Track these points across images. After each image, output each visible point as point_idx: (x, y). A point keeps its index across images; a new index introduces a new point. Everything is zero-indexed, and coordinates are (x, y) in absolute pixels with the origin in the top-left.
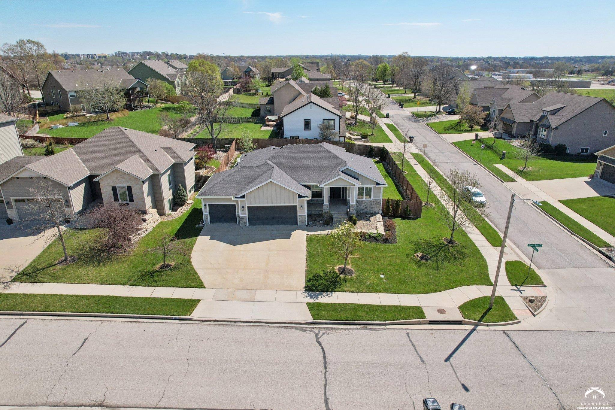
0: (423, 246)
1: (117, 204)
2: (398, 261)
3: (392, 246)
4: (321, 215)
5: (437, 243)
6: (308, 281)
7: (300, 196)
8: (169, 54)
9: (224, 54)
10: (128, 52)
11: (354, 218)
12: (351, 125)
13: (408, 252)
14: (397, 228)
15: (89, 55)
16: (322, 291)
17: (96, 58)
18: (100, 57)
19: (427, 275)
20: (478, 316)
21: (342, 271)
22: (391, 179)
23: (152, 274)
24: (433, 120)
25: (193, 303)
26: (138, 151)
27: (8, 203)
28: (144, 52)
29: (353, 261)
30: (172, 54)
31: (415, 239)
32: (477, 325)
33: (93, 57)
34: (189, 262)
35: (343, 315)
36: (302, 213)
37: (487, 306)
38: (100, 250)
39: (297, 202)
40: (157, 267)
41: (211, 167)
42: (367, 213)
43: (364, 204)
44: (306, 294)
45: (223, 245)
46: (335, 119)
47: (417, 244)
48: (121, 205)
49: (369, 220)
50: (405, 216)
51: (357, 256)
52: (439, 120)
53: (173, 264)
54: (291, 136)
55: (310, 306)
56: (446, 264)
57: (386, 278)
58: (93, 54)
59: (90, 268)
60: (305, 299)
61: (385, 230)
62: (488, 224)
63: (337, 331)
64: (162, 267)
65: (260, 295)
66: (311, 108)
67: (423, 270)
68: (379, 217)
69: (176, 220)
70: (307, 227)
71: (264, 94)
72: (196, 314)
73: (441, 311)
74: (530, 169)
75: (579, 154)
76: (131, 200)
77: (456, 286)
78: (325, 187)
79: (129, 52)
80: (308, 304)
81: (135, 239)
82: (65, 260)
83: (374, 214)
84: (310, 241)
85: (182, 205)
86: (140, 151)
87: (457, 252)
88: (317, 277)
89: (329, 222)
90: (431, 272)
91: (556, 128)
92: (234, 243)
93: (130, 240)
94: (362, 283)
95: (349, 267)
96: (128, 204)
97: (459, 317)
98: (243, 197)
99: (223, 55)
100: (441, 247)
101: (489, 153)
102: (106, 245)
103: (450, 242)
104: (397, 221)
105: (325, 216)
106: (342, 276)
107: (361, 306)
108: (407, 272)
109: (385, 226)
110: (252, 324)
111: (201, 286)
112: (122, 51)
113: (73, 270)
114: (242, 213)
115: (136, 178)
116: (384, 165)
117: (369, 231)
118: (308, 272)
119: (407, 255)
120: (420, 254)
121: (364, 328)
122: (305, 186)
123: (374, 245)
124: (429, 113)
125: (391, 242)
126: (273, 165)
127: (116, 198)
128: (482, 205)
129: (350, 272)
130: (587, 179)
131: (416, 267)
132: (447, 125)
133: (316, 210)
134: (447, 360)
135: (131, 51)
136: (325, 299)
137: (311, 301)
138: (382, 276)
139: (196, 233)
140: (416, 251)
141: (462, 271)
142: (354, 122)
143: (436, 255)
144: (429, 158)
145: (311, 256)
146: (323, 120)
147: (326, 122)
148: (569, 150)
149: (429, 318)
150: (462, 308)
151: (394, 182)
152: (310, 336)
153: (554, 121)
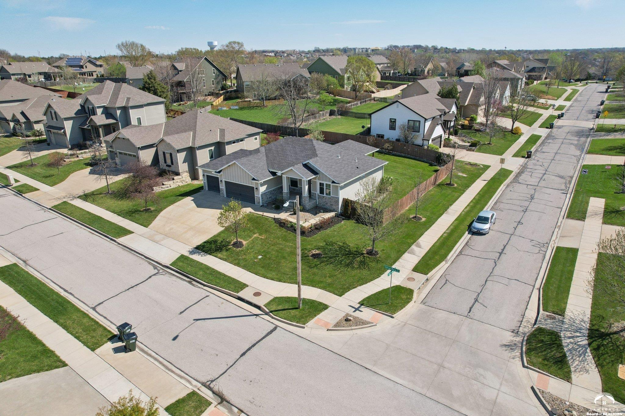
5: (353, 249)
6: (205, 242)
8: (439, 47)
9: (506, 48)
10: (399, 46)
12: (478, 131)
15: (364, 48)
16: (203, 251)
17: (369, 51)
18: (373, 50)
20: (276, 308)
21: (236, 243)
23: (135, 212)
28: (414, 46)
30: (441, 47)
31: (336, 240)
32: (265, 314)
33: (367, 51)
36: (258, 195)
37: (297, 306)
40: (143, 209)
43: (324, 200)
44: (192, 250)
46: (420, 121)
47: (330, 244)
49: (316, 214)
51: (262, 237)
53: (152, 209)
54: (377, 134)
55: (181, 257)
57: (261, 259)
58: (368, 47)
60: (185, 252)
61: (312, 225)
63: (171, 276)
64: (145, 210)
65: (166, 241)
66: (397, 107)
68: (330, 214)
70: (260, 207)
72: (122, 239)
73: (257, 294)
79: (401, 46)
80: (182, 255)
81: (157, 190)
84: (245, 217)
88: (214, 242)
89: (278, 207)
92: (200, 206)
95: (244, 242)
97: (263, 303)
103: (371, 253)
107: (209, 268)
110: (138, 255)
111: (147, 226)
112: (394, 44)
118: (213, 237)
119: (304, 249)
120: (316, 252)
121: (190, 282)
123: (287, 233)
125: (305, 236)
129: (240, 246)
134: (197, 320)
135: (402, 45)
136: (197, 256)
137: (187, 254)
138: (260, 257)
142: (485, 129)
143: (332, 257)
146: (408, 120)
147: (412, 123)
149: (239, 294)
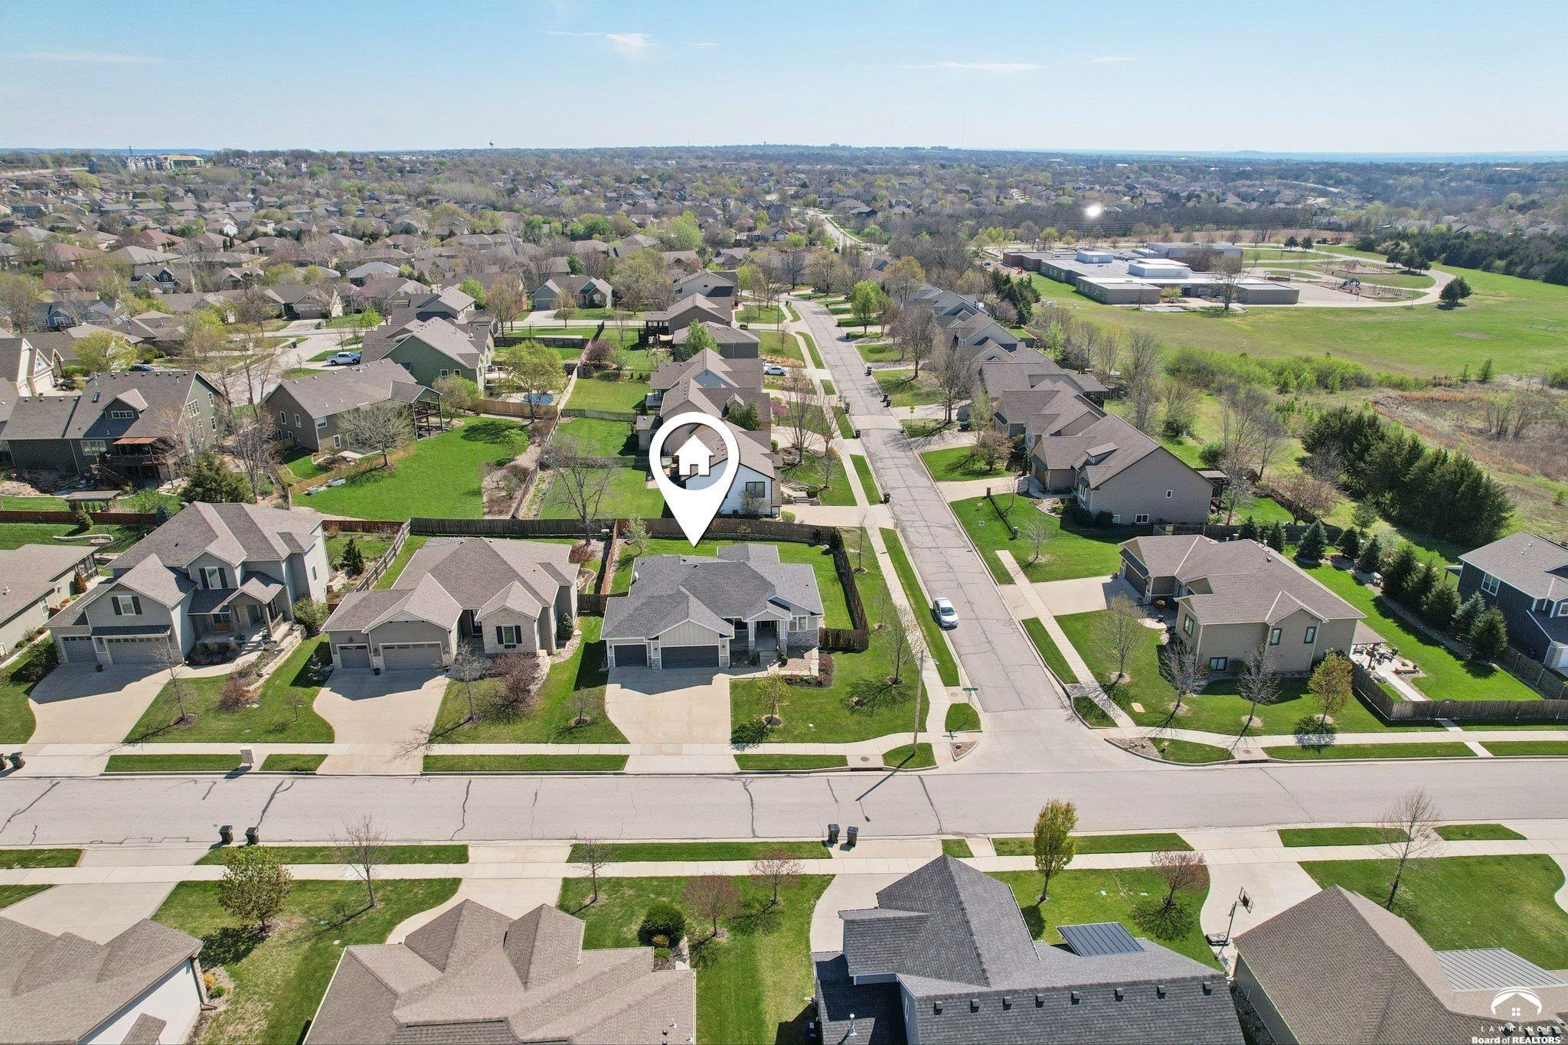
0: (863, 688)
1: (501, 647)
2: (830, 708)
3: (825, 690)
4: (746, 652)
5: (879, 684)
6: (734, 732)
7: (722, 636)
11: (785, 657)
12: (792, 465)
13: (842, 697)
14: (836, 668)
16: (749, 742)
19: (859, 722)
20: (898, 763)
21: (770, 721)
22: (840, 586)
23: (570, 730)
24: (936, 445)
25: (622, 760)
26: (517, 576)
27: (376, 650)
29: (782, 709)
31: (854, 680)
32: (895, 771)
34: (605, 717)
35: (769, 765)
36: (724, 654)
37: (911, 753)
38: (502, 705)
39: (718, 642)
40: (572, 723)
41: (589, 572)
42: (801, 647)
43: (797, 636)
44: (733, 746)
45: (637, 695)
46: (764, 482)
47: (855, 686)
48: (506, 647)
49: (803, 657)
50: (848, 649)
51: (786, 703)
52: (943, 446)
53: (588, 718)
55: (738, 758)
56: (883, 710)
57: (816, 727)
59: (502, 727)
60: (731, 751)
61: (820, 670)
62: (950, 655)
63: (763, 779)
64: (579, 722)
65: (686, 748)
67: (856, 717)
68: (815, 652)
69: (568, 661)
70: (731, 669)
71: (635, 377)
72: (628, 768)
73: (864, 759)
74: (1043, 559)
75: (1134, 525)
76: (519, 641)
77: (887, 734)
78: (751, 621)
80: (736, 756)
81: (533, 688)
82: (470, 718)
83: (808, 649)
84: (734, 686)
85: (569, 639)
86: (518, 575)
87: (900, 694)
88: (743, 728)
89: (755, 662)
90: (864, 718)
91: (1097, 488)
92: (650, 692)
93: (529, 691)
94: (789, 732)
95: (777, 716)
96: (514, 646)
97: (881, 764)
98: (657, 638)
99: (490, 147)
100: (883, 689)
101: (998, 526)
102: (506, 698)
103: (895, 681)
104: (837, 658)
105: (751, 654)
106: (769, 726)
107: (786, 756)
108: (838, 720)
109: (821, 665)
110: (683, 776)
111: (625, 741)
113: (485, 729)
114: (655, 656)
115: (526, 617)
116: (835, 557)
117: (802, 674)
118: (733, 723)
119: (841, 701)
120: (855, 699)
122: (726, 620)
123: (805, 690)
124: (932, 425)
125: (826, 686)
126: (688, 593)
127: (500, 641)
128: (951, 627)
129: (778, 722)
130: (1108, 579)
131: (848, 714)
132: (953, 459)
133: (739, 647)
134: (859, 799)
136: (751, 750)
137: (738, 752)
138: (811, 725)
139: (602, 680)
140: (852, 696)
141: (897, 717)
142: (798, 460)
143: (873, 700)
144: (906, 538)
145: (736, 705)
146: (746, 483)
147: (752, 486)
148: (1117, 519)
149: (851, 765)
150: (885, 756)
151: (844, 589)
152: (738, 784)
153: (1094, 476)
